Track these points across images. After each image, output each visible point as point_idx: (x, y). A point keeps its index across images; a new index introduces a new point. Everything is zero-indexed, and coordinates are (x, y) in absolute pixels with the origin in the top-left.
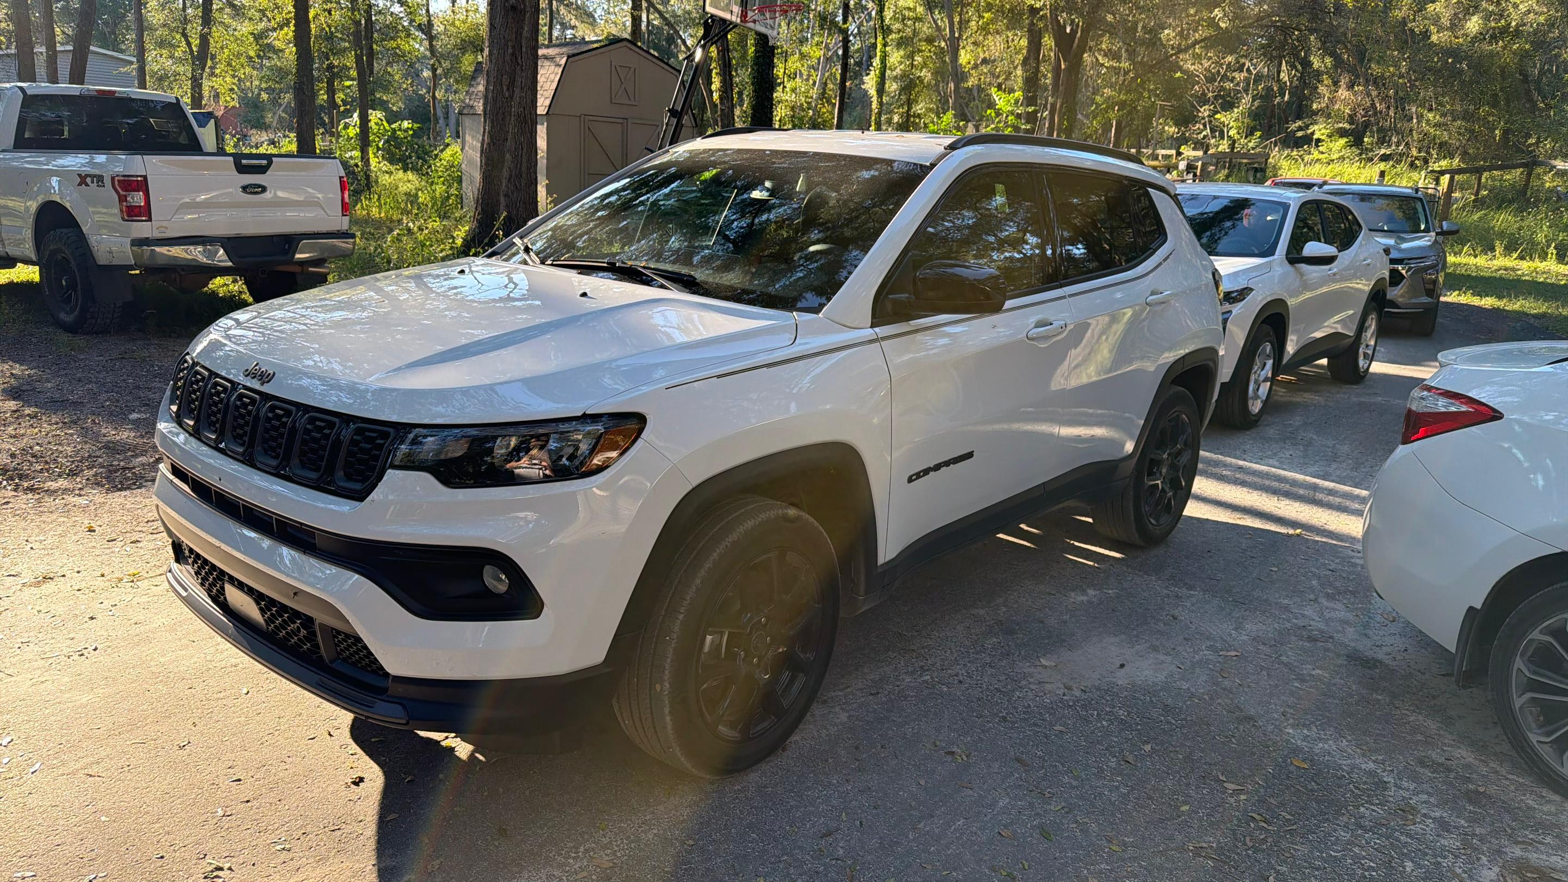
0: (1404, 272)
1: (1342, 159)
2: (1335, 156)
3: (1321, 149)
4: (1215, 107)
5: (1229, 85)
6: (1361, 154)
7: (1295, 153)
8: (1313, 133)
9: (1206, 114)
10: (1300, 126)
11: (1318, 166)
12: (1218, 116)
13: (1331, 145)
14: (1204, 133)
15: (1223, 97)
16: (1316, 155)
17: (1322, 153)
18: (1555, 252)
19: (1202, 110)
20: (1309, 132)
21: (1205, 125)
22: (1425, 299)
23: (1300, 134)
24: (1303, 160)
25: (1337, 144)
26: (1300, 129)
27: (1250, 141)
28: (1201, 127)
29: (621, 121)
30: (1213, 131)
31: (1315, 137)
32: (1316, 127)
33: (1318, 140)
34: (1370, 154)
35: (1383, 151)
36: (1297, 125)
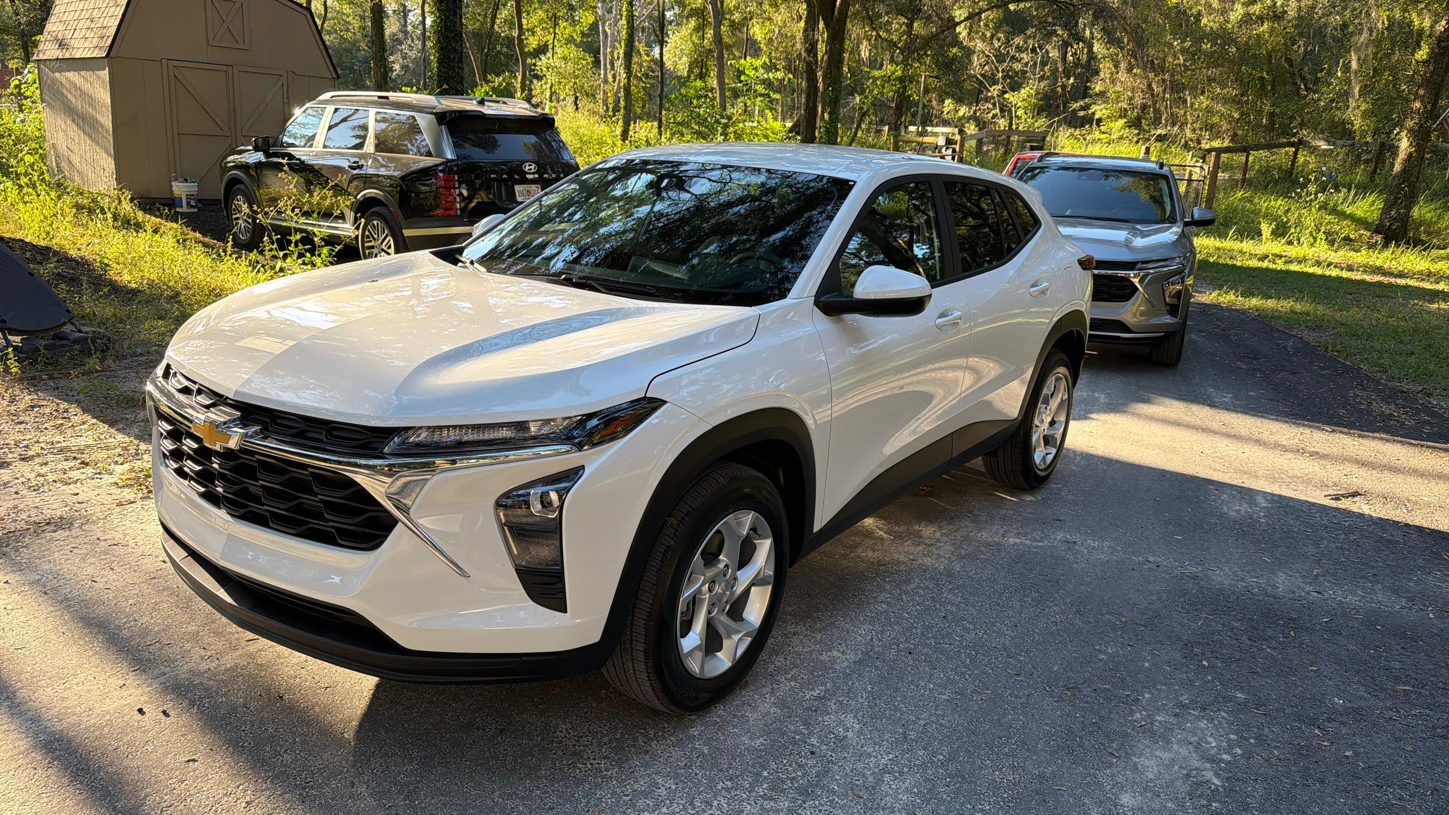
0: (1136, 281)
1: (1121, 138)
2: (1114, 137)
3: (1102, 128)
4: (1004, 87)
5: (1018, 66)
6: (1139, 134)
7: (1077, 132)
8: (1093, 114)
9: (996, 93)
10: (1081, 106)
11: (1099, 145)
12: (1006, 96)
13: (1111, 125)
14: (994, 112)
15: (1010, 77)
16: (1097, 135)
17: (1104, 133)
18: (1324, 237)
19: (992, 89)
20: (1090, 112)
21: (994, 104)
22: (1168, 319)
23: (1082, 113)
24: (1085, 139)
25: (1117, 124)
26: (1082, 108)
27: (1036, 121)
28: (990, 106)
29: (225, 68)
30: (1002, 110)
31: (1097, 117)
32: (1098, 107)
33: (1099, 121)
34: (1147, 136)
35: (1159, 132)
36: (1078, 104)
